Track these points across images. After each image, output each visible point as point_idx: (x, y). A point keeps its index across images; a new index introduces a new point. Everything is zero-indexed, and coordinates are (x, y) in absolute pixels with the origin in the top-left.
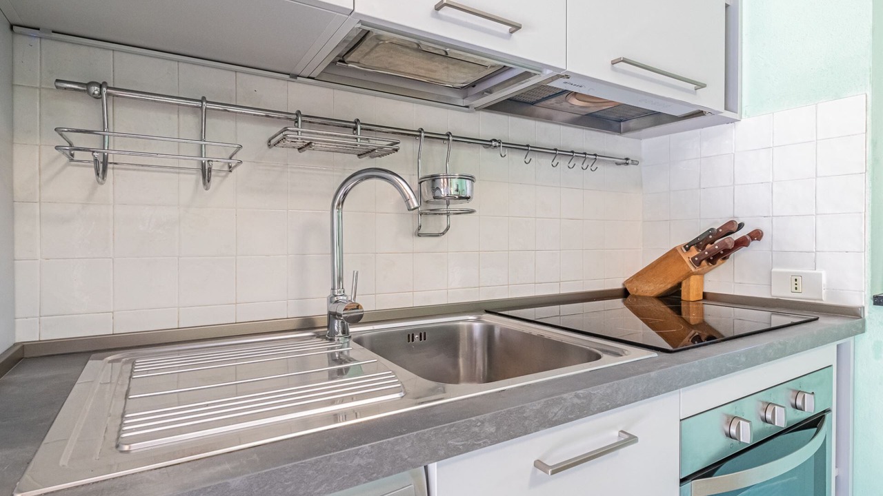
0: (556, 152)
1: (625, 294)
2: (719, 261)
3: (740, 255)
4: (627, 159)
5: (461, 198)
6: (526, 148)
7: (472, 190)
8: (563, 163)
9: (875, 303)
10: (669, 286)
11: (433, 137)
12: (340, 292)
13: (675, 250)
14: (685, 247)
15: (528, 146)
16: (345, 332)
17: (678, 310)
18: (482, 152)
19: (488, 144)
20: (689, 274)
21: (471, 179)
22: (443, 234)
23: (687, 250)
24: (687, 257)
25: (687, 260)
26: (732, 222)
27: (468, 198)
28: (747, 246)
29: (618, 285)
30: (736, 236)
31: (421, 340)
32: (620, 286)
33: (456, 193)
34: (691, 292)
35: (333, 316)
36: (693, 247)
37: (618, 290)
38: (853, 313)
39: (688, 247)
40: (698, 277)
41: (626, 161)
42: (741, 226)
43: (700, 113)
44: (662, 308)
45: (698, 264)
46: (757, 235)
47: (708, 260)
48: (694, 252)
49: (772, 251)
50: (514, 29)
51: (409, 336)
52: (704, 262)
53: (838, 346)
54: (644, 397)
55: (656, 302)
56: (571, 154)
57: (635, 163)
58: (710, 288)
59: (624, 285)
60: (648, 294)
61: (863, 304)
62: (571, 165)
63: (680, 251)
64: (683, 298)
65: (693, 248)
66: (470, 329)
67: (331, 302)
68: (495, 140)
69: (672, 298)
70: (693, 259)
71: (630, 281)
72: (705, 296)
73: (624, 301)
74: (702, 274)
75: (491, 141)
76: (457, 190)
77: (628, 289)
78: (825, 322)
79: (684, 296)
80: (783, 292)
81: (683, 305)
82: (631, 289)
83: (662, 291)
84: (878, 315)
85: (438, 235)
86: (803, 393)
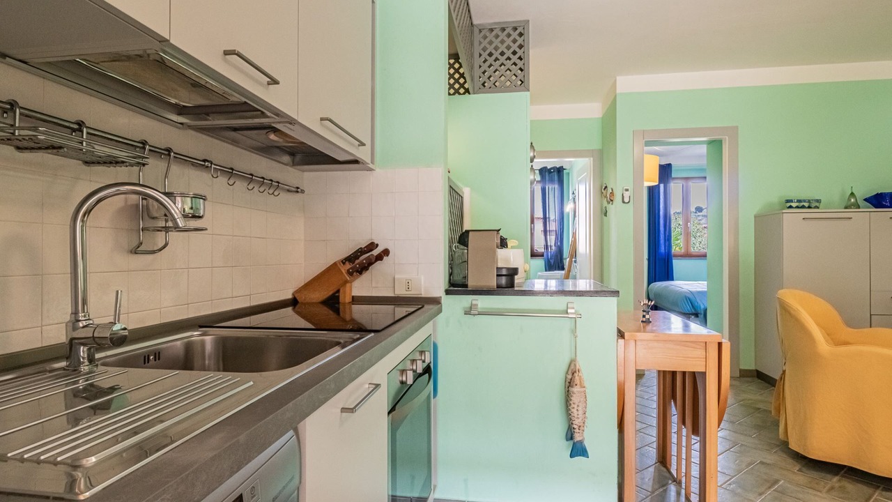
0: (252, 177)
1: (293, 302)
2: (364, 272)
3: (376, 267)
4: (298, 188)
5: (194, 216)
6: (230, 171)
7: (204, 210)
9: (446, 294)
10: (330, 293)
11: (153, 151)
12: (85, 316)
13: (335, 264)
14: (342, 261)
15: (232, 169)
16: (91, 360)
17: (337, 311)
19: (201, 163)
20: (345, 283)
21: (204, 198)
22: (159, 250)
23: (344, 263)
24: (344, 269)
25: (344, 272)
26: (372, 246)
27: (200, 217)
28: (382, 260)
30: (376, 252)
31: (155, 360)
32: (290, 296)
33: (191, 211)
34: (345, 298)
35: (75, 341)
36: (347, 262)
37: (288, 300)
38: (436, 301)
39: (344, 261)
40: (350, 283)
41: (297, 190)
42: (377, 246)
43: (356, 162)
44: (325, 311)
45: (350, 274)
46: (386, 252)
47: (357, 271)
48: (348, 266)
49: (394, 263)
50: (272, 82)
51: (145, 357)
52: (355, 273)
55: (321, 306)
56: (263, 181)
58: (357, 292)
59: (293, 294)
60: (314, 301)
61: (441, 295)
62: (262, 190)
63: (338, 265)
64: (340, 301)
66: (203, 343)
67: (73, 328)
68: (208, 161)
69: (333, 302)
70: (348, 270)
71: (296, 292)
72: (353, 298)
73: (294, 309)
74: (352, 282)
75: (204, 161)
76: (192, 208)
77: (298, 298)
78: (427, 307)
79: (341, 299)
80: (401, 291)
81: (341, 307)
82: (300, 298)
83: (325, 297)
84: (447, 301)
85: (153, 252)
86: (425, 351)
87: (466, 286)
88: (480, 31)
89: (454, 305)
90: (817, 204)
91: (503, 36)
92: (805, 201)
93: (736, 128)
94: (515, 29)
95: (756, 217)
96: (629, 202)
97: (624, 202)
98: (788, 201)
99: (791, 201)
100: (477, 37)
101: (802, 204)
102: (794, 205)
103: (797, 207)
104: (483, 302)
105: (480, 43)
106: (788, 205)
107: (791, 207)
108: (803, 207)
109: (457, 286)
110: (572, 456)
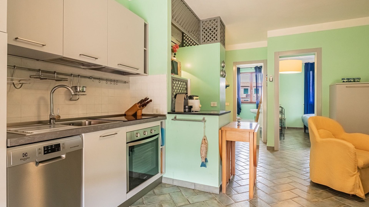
0: (107, 80)
1: (125, 115)
2: (144, 106)
3: (148, 105)
5: (83, 92)
6: (99, 79)
7: (86, 90)
8: (109, 82)
10: (134, 112)
11: (75, 76)
12: (53, 113)
13: (135, 104)
15: (100, 78)
16: (54, 123)
18: (87, 79)
19: (89, 78)
20: (138, 110)
21: (86, 87)
22: (77, 100)
25: (138, 106)
26: (146, 98)
27: (84, 92)
28: (149, 103)
29: (124, 113)
31: (72, 125)
33: (82, 90)
34: (139, 114)
35: (51, 119)
38: (164, 116)
39: (138, 103)
40: (140, 110)
41: (125, 82)
42: (148, 99)
45: (140, 107)
46: (151, 101)
48: (139, 104)
49: (153, 104)
50: (96, 59)
51: (70, 124)
52: (141, 107)
53: (161, 122)
54: (119, 127)
55: (132, 116)
56: (111, 80)
57: (127, 83)
58: (143, 113)
60: (130, 115)
61: (166, 114)
62: (111, 83)
65: (139, 103)
66: (85, 123)
67: (51, 116)
71: (126, 112)
72: (142, 114)
74: (141, 109)
75: (90, 77)
78: (159, 117)
79: (137, 115)
80: (155, 113)
82: (127, 114)
83: (133, 114)
84: (168, 116)
85: (76, 100)
86: (152, 130)
87: (175, 111)
88: (203, 22)
89: (170, 117)
90: (358, 80)
91: (210, 23)
92: (351, 79)
93: (321, 49)
94: (214, 20)
95: (330, 86)
96: (272, 81)
97: (270, 81)
98: (342, 79)
99: (344, 79)
100: (201, 24)
101: (350, 80)
102: (345, 81)
103: (347, 82)
104: (179, 116)
105: (203, 26)
106: (343, 80)
107: (344, 82)
108: (351, 81)
109: (173, 112)
110: (201, 166)
